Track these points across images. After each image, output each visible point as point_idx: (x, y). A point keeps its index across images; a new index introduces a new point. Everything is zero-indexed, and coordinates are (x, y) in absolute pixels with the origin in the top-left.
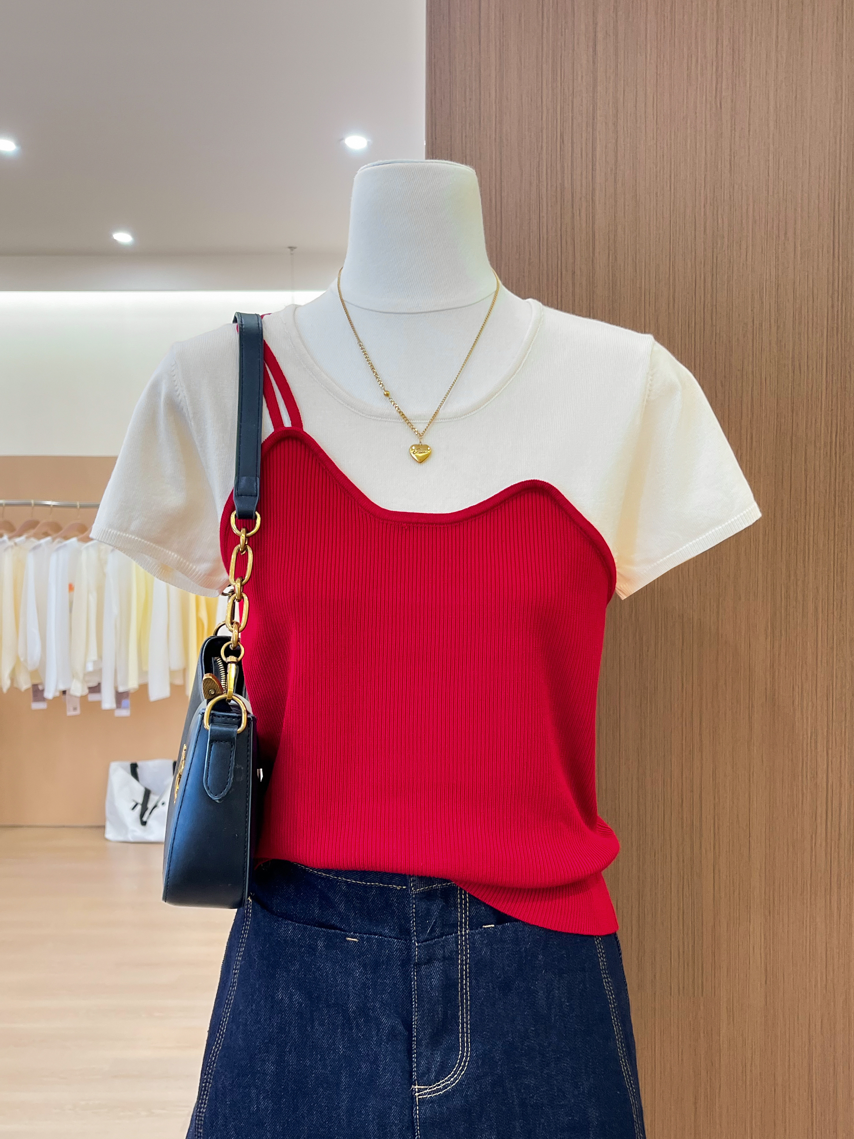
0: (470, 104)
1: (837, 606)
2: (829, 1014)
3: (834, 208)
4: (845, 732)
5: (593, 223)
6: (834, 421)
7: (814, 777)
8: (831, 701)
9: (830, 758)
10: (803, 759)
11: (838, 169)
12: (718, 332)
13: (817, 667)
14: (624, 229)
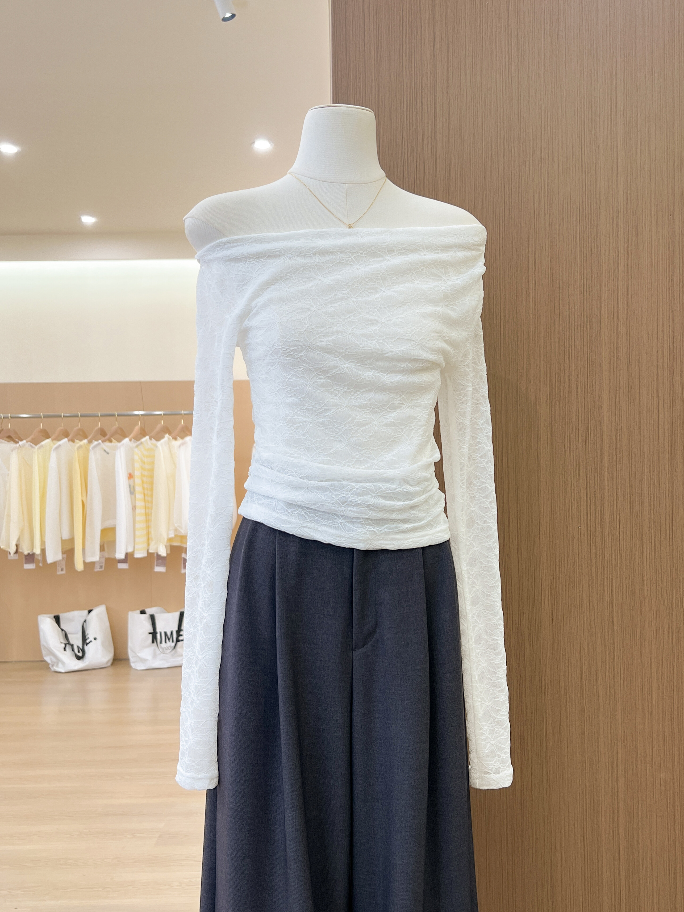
0: (359, 81)
1: (590, 385)
2: (592, 642)
3: (582, 143)
4: (597, 464)
5: (436, 153)
6: (585, 272)
7: (578, 492)
8: (588, 445)
9: (588, 480)
10: (571, 482)
11: (583, 119)
12: (513, 218)
13: (578, 423)
14: (455, 156)
